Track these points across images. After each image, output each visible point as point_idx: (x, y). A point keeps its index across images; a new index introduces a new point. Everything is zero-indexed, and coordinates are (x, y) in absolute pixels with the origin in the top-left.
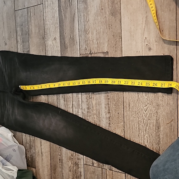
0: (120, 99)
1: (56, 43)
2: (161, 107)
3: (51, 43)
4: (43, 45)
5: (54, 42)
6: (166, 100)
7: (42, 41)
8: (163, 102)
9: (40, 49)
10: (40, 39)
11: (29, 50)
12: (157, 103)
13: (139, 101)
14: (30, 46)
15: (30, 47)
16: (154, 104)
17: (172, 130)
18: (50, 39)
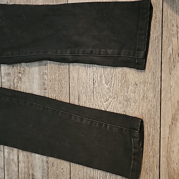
0: (63, 90)
2: (132, 102)
6: (141, 91)
8: (136, 95)
12: (126, 96)
13: (95, 93)
16: (121, 98)
17: (151, 142)
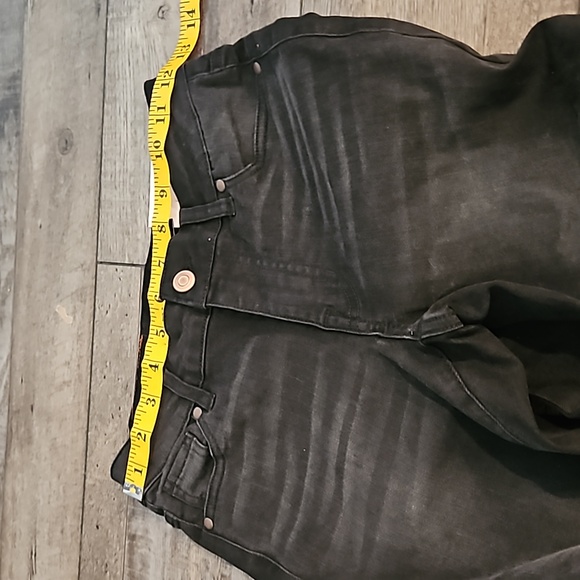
1: (164, 35)
3: (138, 34)
4: (95, 44)
5: (154, 29)
7: (93, 24)
9: (77, 66)
10: (79, 12)
11: (20, 72)
14: (27, 49)
15: (27, 54)
18: (135, 12)
